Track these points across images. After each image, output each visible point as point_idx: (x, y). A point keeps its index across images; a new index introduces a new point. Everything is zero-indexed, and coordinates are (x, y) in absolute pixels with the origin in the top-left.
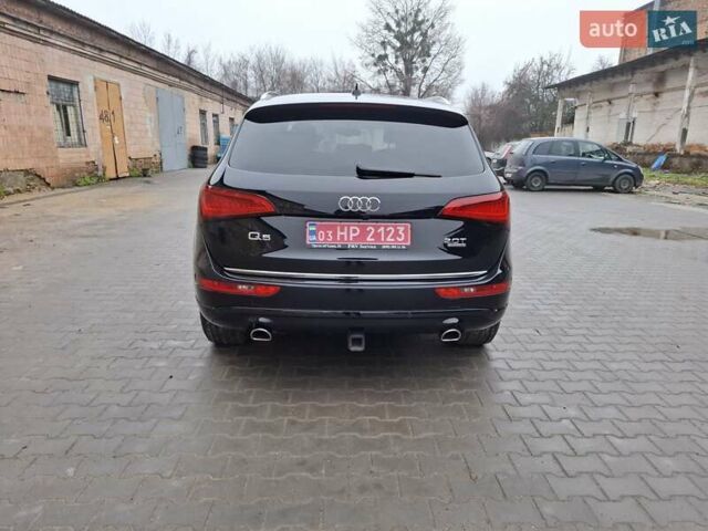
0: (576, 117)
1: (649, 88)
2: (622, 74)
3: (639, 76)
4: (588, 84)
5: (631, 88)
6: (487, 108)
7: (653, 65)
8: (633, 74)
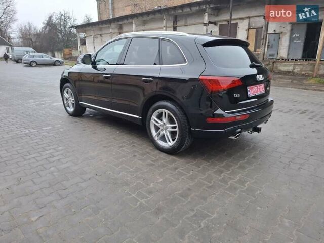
0: (86, 42)
1: (117, 31)
2: (106, 24)
3: (113, 25)
4: (90, 27)
5: (111, 30)
6: (35, 35)
7: (118, 21)
8: (110, 24)
